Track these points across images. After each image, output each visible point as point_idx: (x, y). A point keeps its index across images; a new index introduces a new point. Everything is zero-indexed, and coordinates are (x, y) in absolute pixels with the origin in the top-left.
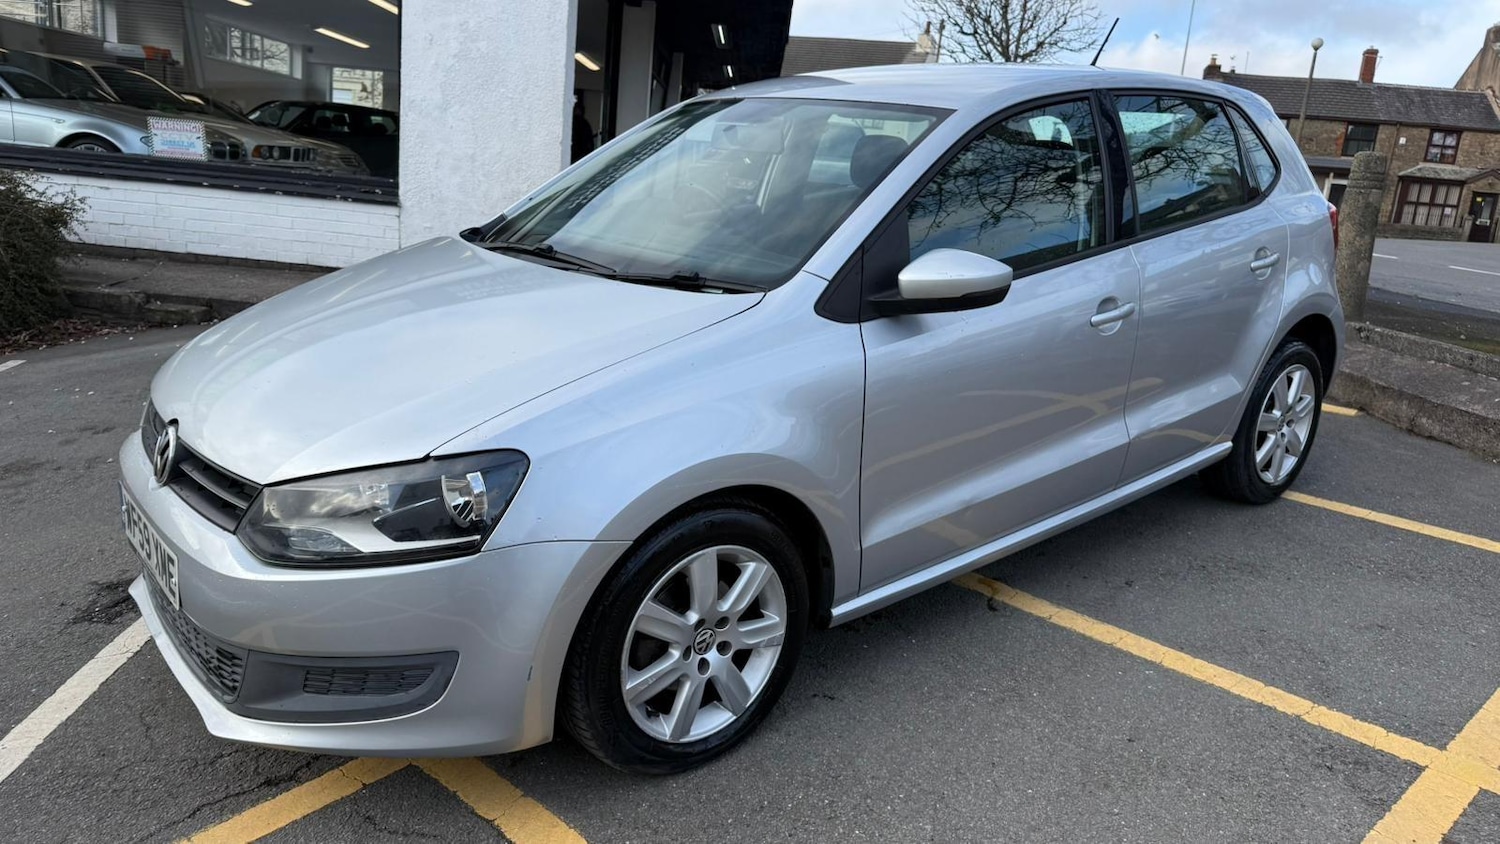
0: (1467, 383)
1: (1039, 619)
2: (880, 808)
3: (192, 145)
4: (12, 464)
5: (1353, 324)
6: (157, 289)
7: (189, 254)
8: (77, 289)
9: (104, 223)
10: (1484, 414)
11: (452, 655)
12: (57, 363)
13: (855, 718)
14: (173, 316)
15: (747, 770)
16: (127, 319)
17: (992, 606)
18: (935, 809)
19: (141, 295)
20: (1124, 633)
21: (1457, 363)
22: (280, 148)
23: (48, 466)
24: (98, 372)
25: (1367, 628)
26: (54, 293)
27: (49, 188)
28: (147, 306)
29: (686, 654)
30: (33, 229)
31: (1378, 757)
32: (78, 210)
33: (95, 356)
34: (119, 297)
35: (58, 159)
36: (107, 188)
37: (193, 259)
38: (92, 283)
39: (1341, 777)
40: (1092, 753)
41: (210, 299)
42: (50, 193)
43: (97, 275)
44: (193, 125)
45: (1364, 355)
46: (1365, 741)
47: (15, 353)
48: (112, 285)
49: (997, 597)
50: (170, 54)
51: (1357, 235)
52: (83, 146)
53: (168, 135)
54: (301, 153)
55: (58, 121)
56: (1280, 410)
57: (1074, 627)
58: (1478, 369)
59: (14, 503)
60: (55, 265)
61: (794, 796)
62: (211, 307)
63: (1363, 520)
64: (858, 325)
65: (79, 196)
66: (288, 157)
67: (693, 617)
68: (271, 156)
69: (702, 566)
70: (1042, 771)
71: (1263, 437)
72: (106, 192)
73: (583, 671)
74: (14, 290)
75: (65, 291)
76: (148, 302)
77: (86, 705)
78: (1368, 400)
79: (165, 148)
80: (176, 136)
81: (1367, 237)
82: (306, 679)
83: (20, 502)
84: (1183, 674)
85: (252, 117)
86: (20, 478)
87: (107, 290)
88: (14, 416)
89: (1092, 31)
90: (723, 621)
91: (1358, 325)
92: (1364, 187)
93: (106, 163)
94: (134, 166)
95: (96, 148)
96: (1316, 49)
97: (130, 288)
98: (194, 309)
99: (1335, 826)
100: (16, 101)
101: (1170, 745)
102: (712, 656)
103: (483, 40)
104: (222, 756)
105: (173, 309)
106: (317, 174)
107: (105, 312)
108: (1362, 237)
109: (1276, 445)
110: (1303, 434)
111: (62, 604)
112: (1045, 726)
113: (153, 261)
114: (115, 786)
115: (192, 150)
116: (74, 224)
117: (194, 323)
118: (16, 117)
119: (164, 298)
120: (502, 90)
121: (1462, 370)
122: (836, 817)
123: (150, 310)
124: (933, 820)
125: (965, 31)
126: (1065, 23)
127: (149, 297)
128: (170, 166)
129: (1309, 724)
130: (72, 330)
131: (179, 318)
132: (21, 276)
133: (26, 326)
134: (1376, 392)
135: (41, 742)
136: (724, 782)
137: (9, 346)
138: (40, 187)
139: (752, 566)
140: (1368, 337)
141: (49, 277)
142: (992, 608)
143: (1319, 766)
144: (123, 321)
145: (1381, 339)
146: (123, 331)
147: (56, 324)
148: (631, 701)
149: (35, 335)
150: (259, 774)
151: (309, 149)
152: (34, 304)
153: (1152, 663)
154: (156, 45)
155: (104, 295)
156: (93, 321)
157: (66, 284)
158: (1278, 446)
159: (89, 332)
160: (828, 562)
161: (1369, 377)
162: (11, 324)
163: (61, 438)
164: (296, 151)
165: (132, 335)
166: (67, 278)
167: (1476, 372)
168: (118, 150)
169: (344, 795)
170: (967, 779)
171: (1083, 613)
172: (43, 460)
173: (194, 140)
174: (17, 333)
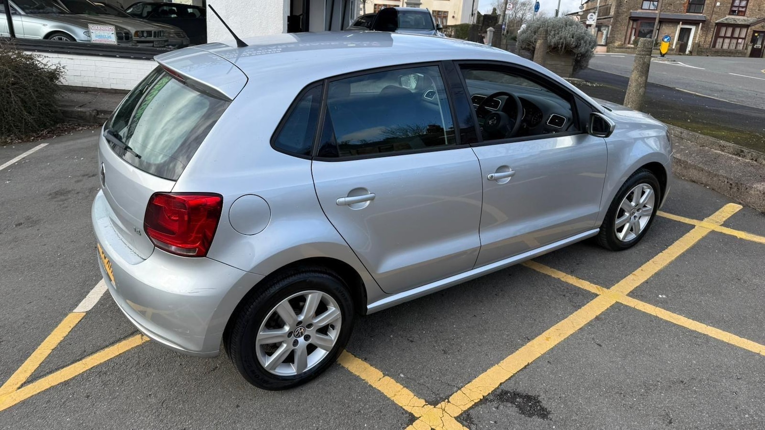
0: (677, 144)
3: (110, 37)
4: (58, 191)
6: (101, 108)
8: (66, 109)
9: (72, 76)
10: (680, 158)
12: (63, 144)
16: (89, 122)
19: (95, 111)
21: (676, 135)
22: (147, 31)
23: (73, 192)
24: (82, 148)
26: (56, 111)
27: (48, 61)
28: (98, 116)
30: (44, 83)
31: (584, 292)
32: (62, 72)
33: (79, 141)
34: (85, 112)
36: (72, 59)
37: (113, 92)
38: (70, 106)
39: (567, 298)
42: (49, 64)
43: (72, 101)
44: (110, 27)
46: (581, 287)
47: (43, 140)
48: (80, 106)
52: (56, 38)
53: (98, 32)
54: (157, 32)
55: (44, 25)
58: (683, 137)
59: (63, 208)
60: (54, 98)
68: (143, 36)
74: (40, 111)
75: (61, 110)
76: (98, 114)
79: (97, 39)
80: (102, 33)
83: (66, 207)
85: (129, 11)
86: (63, 197)
87: (79, 109)
88: (51, 170)
93: (70, 47)
94: (84, 48)
95: (63, 38)
97: (89, 108)
100: (23, 15)
107: (80, 119)
113: (95, 93)
115: (110, 39)
116: (61, 78)
119: (105, 112)
120: (254, 8)
121: (677, 138)
123: (99, 118)
127: (98, 112)
128: (100, 48)
129: (562, 281)
130: (66, 128)
132: (41, 104)
133: (46, 127)
137: (40, 137)
138: (44, 61)
141: (53, 105)
144: (88, 123)
146: (89, 128)
149: (50, 131)
151: (160, 31)
152: (47, 117)
155: (78, 112)
156: (74, 124)
159: (74, 129)
162: (38, 126)
163: (75, 179)
164: (155, 32)
165: (93, 130)
166: (60, 103)
167: (683, 139)
168: (75, 40)
172: (70, 189)
173: (110, 34)
174: (41, 131)
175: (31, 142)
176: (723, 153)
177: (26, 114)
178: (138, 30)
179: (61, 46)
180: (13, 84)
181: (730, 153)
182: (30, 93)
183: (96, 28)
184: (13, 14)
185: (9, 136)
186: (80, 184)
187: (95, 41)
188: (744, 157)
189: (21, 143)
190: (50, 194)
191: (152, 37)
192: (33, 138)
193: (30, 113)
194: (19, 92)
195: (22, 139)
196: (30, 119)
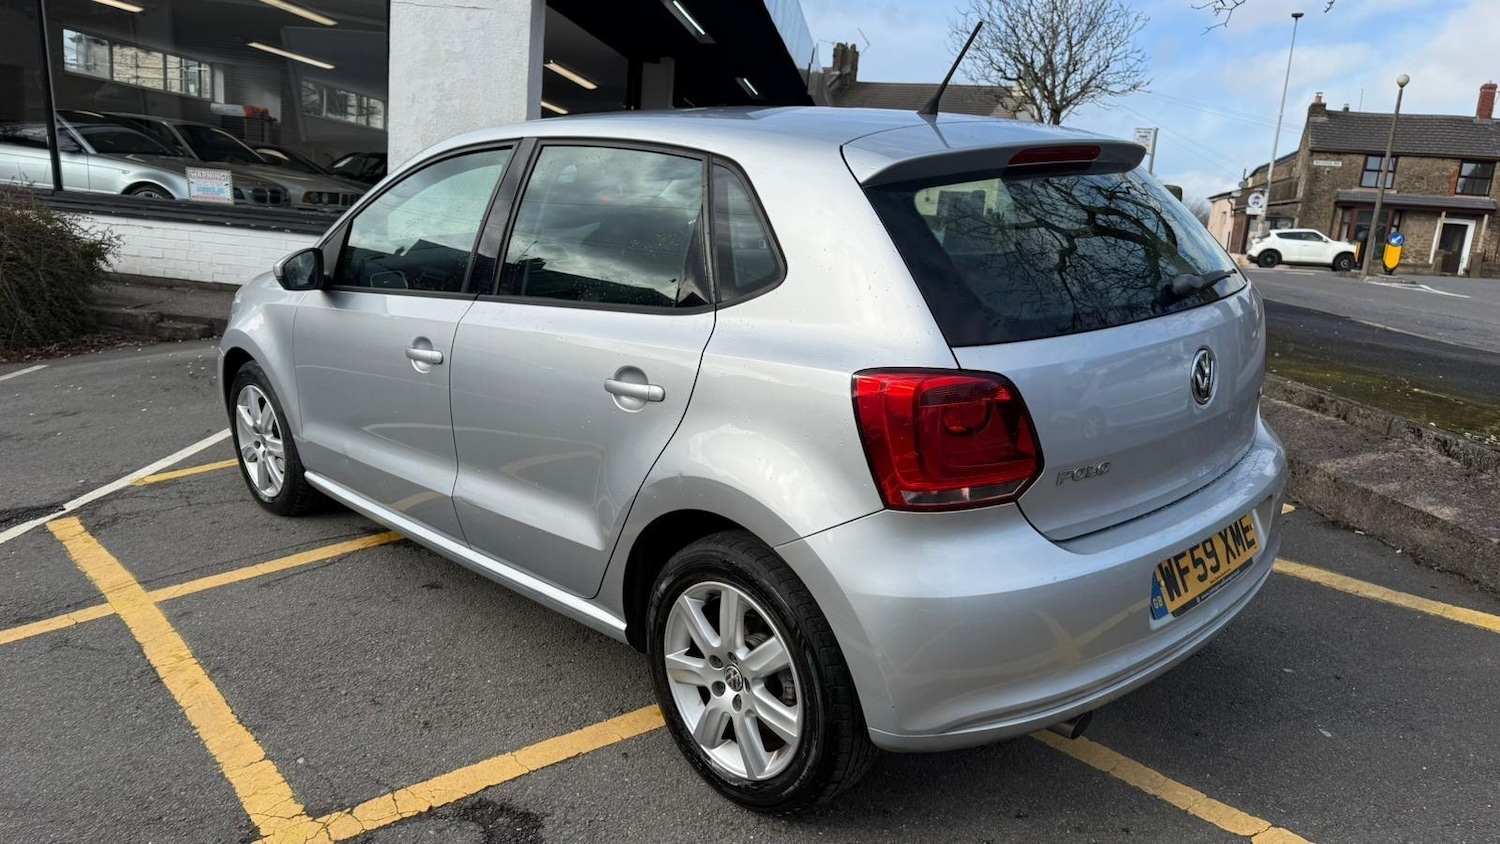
7: (215, 283)
8: (104, 309)
12: (73, 367)
14: (179, 333)
16: (141, 334)
19: (156, 315)
22: (329, 193)
24: (97, 373)
26: (83, 313)
30: (69, 261)
32: (113, 246)
33: (103, 363)
34: (136, 316)
35: (114, 203)
36: (150, 228)
37: (218, 287)
38: (120, 305)
41: (212, 319)
44: (222, 173)
48: (136, 307)
50: (268, 112)
52: (143, 193)
53: (203, 183)
54: (349, 198)
55: (124, 172)
60: (88, 290)
62: (212, 325)
66: (337, 203)
68: (321, 201)
72: (150, 231)
74: (50, 310)
75: (93, 310)
76: (162, 321)
79: (200, 193)
80: (209, 184)
87: (128, 311)
89: (1132, 75)
93: (158, 207)
95: (153, 194)
96: (1402, 86)
97: (150, 310)
98: (195, 327)
100: (93, 155)
103: (457, 98)
105: (179, 327)
106: (321, 214)
107: (124, 328)
113: (186, 289)
115: (222, 195)
116: (109, 257)
117: (195, 339)
119: (176, 318)
123: (161, 327)
125: (1009, 75)
126: (1108, 66)
127: (162, 317)
128: (202, 209)
130: (96, 343)
131: (184, 334)
133: (58, 339)
137: (41, 355)
138: (87, 226)
141: (80, 300)
144: (138, 336)
146: (137, 345)
147: (84, 338)
149: (65, 346)
152: (65, 321)
154: (256, 105)
155: (124, 314)
156: (114, 336)
157: (100, 306)
159: (111, 344)
162: (45, 337)
164: (345, 197)
166: (100, 302)
168: (168, 196)
173: (223, 187)
174: (49, 345)
175: (23, 362)
176: (1289, 405)
177: (22, 312)
178: (311, 190)
179: (136, 205)
181: (1302, 406)
182: (38, 276)
183: (199, 175)
184: (65, 150)
187: (197, 197)
188: (1325, 411)
191: (340, 205)
192: (28, 356)
193: (31, 312)
194: (20, 275)
195: (9, 358)
196: (28, 321)
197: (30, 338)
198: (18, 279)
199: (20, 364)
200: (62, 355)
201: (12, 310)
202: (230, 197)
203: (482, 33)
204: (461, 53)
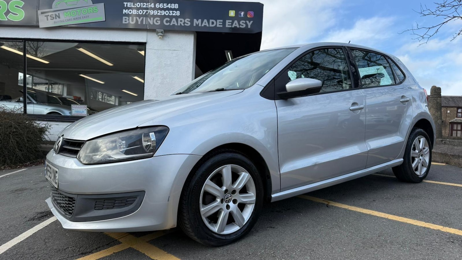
1: (344, 209)
2: (291, 254)
3: (83, 112)
4: (18, 189)
5: (439, 139)
11: (143, 192)
12: (37, 169)
13: (282, 232)
15: (244, 245)
17: (327, 206)
18: (311, 254)
20: (374, 211)
25: (459, 209)
26: (38, 151)
27: (42, 124)
29: (222, 201)
30: (35, 133)
32: (48, 129)
39: (457, 244)
40: (366, 239)
44: (84, 106)
45: (445, 147)
47: (25, 167)
49: (329, 204)
50: (81, 98)
51: (436, 112)
52: (53, 115)
53: (77, 109)
55: (46, 109)
56: (418, 150)
57: (357, 210)
59: (16, 197)
61: (261, 251)
63: (452, 186)
64: (274, 101)
65: (49, 125)
67: (224, 188)
69: (226, 171)
70: (348, 244)
71: (413, 159)
72: (58, 126)
73: (187, 202)
74: (27, 150)
75: (42, 150)
77: (27, 238)
78: (448, 160)
79: (76, 113)
80: (79, 110)
81: (439, 112)
82: (96, 205)
83: (18, 197)
84: (395, 220)
86: (20, 192)
88: (21, 180)
90: (234, 192)
91: (441, 140)
92: (435, 97)
93: (58, 118)
94: (66, 119)
99: (458, 256)
100: (35, 104)
101: (394, 237)
102: (231, 204)
103: (168, 79)
104: (69, 248)
108: (437, 112)
109: (418, 161)
110: (427, 159)
111: (26, 217)
112: (349, 233)
114: (32, 256)
115: (83, 113)
116: (47, 133)
118: (35, 108)
122: (276, 256)
124: (310, 256)
129: (443, 231)
133: (29, 160)
134: (451, 157)
135: (11, 247)
136: (236, 249)
137: (24, 165)
139: (243, 174)
140: (445, 143)
142: (328, 207)
143: (448, 242)
145: (450, 143)
147: (38, 160)
148: (203, 214)
149: (32, 163)
150: (80, 252)
152: (32, 153)
153: (384, 218)
154: (77, 96)
158: (419, 163)
160: (269, 177)
161: (447, 153)
162: (25, 159)
168: (61, 115)
169: (107, 255)
170: (322, 246)
171: (359, 207)
172: (28, 188)
173: (84, 110)
174: (26, 162)
177: (17, 150)
180: (13, 132)
182: (24, 138)
183: (76, 107)
184: (28, 103)
185: (3, 165)
186: (36, 185)
189: (10, 169)
190: (12, 191)
192: (19, 166)
193: (21, 150)
194: (17, 137)
195: (11, 167)
196: (19, 154)
197: (20, 160)
198: (17, 139)
199: (16, 169)
200: (31, 166)
201: (14, 150)
202: (86, 114)
203: (177, 58)
204: (170, 64)
